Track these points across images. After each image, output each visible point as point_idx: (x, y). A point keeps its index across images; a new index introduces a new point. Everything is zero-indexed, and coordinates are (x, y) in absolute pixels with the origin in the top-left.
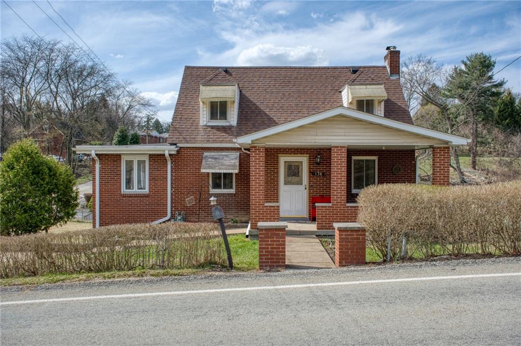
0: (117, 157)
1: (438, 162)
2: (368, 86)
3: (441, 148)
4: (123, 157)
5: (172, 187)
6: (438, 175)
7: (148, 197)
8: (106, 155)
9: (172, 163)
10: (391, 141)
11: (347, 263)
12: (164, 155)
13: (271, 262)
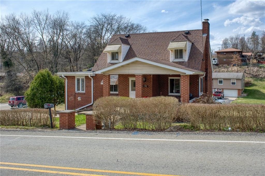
0: (73, 77)
1: (182, 83)
2: (179, 42)
3: (184, 76)
4: (76, 77)
5: (94, 90)
6: (182, 89)
7: (85, 94)
8: (69, 76)
9: (93, 80)
10: (161, 72)
11: (89, 129)
12: (88, 76)
13: (63, 126)
